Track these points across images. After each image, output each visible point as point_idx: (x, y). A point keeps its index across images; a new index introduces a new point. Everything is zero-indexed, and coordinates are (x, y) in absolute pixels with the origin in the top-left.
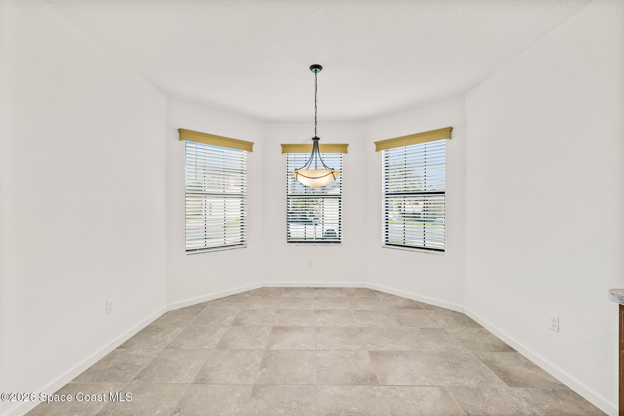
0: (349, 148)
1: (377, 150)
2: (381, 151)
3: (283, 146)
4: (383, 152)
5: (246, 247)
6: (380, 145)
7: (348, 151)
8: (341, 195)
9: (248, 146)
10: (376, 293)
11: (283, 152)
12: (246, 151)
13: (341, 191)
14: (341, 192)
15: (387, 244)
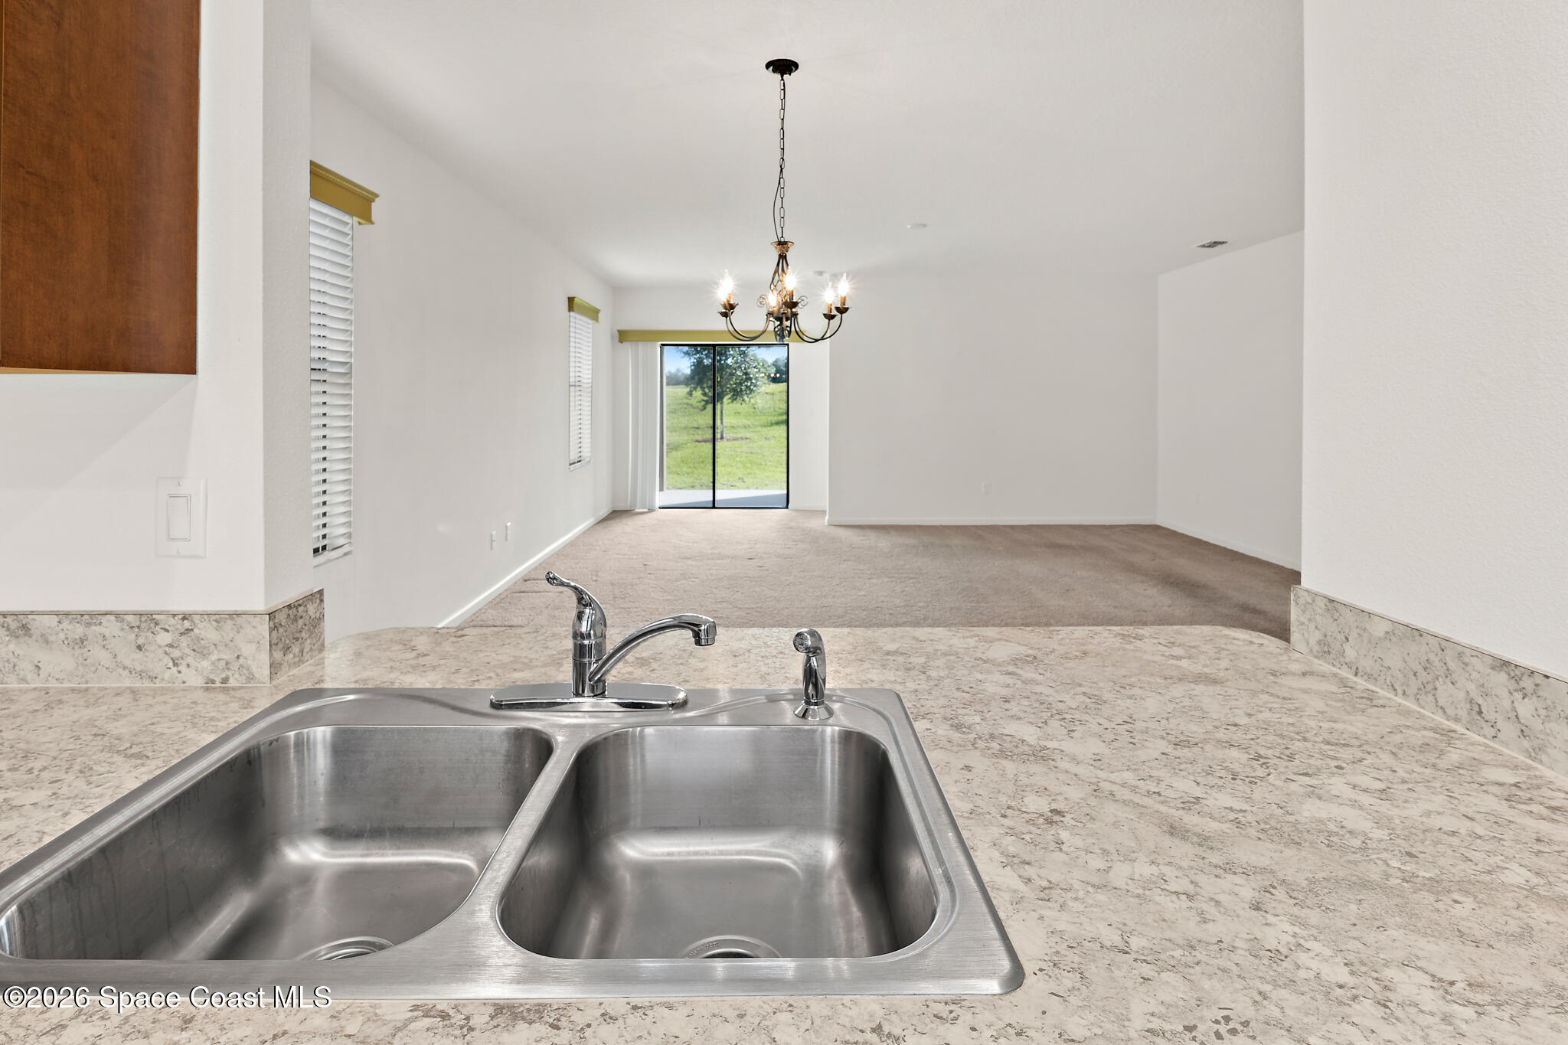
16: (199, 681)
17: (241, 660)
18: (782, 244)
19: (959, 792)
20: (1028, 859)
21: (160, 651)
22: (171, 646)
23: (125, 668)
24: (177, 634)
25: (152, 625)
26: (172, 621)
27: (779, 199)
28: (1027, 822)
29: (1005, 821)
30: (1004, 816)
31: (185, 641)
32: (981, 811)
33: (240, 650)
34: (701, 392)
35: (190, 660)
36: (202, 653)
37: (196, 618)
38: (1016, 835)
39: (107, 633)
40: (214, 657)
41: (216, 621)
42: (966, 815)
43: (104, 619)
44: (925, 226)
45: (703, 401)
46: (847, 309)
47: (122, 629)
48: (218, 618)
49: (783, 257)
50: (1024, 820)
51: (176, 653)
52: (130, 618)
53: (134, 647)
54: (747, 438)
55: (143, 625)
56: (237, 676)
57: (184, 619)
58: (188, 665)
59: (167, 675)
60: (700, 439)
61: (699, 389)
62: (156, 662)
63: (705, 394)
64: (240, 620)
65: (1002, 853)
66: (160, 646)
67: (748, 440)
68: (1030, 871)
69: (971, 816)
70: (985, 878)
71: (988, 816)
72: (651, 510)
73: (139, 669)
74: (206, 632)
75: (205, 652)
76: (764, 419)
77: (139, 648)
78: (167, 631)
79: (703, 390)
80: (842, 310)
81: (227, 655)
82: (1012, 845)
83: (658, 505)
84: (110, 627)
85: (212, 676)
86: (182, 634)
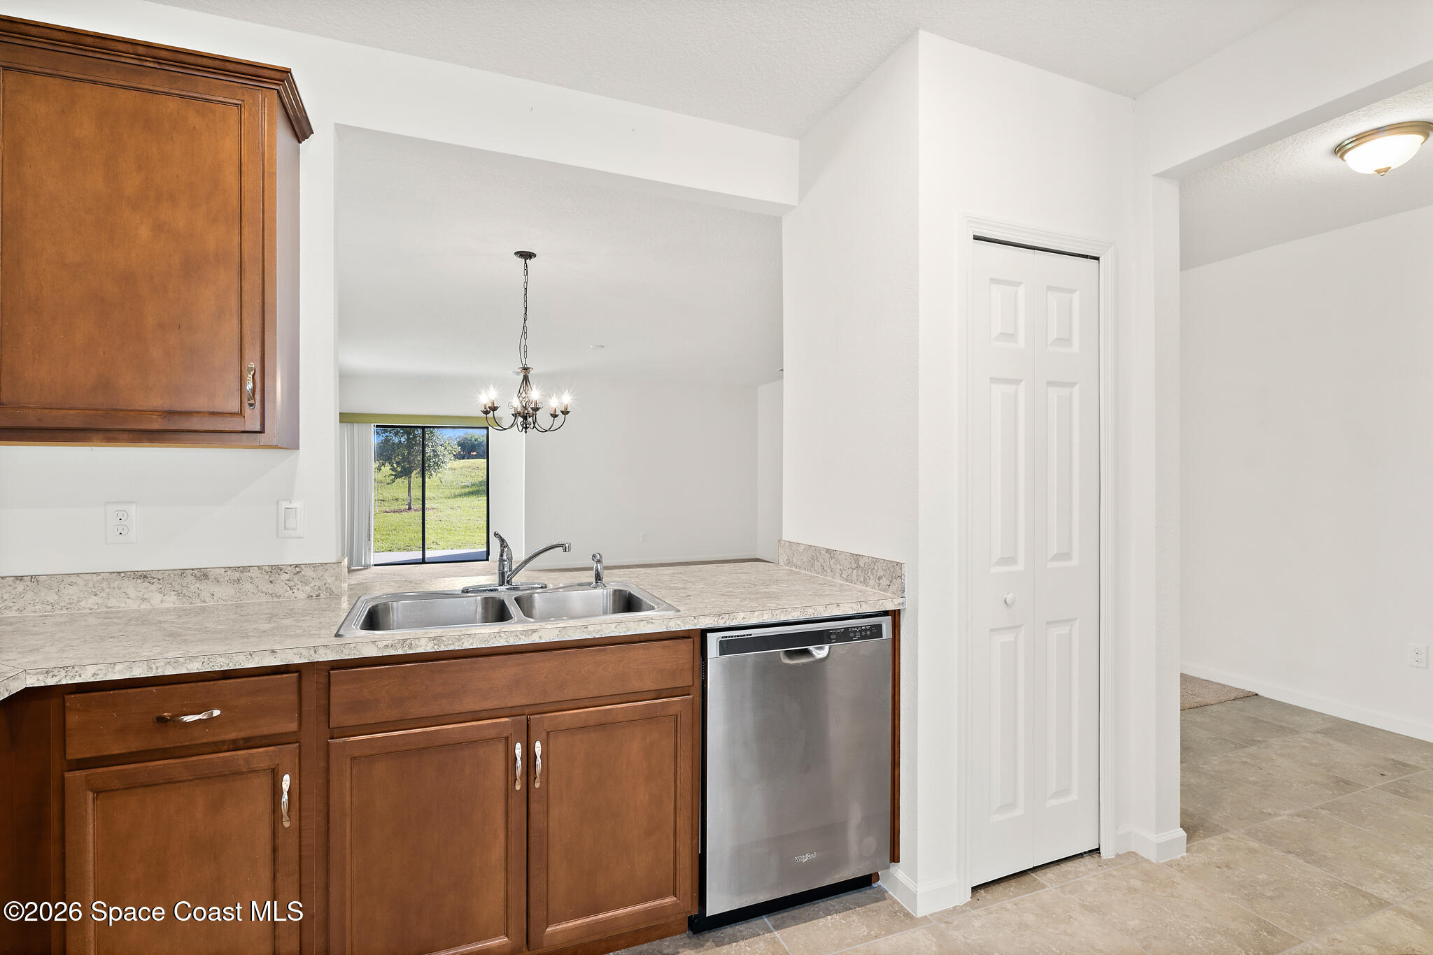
16: (305, 596)
17: (327, 585)
18: (526, 369)
21: (283, 583)
22: (289, 580)
23: (263, 592)
24: (292, 574)
25: (279, 571)
26: (289, 568)
27: (523, 340)
31: (296, 577)
33: (326, 580)
34: (389, 467)
35: (299, 587)
36: (305, 583)
37: (303, 566)
39: (253, 575)
40: (312, 585)
41: (313, 567)
43: (251, 569)
44: (603, 347)
45: (393, 475)
46: (568, 412)
47: (262, 573)
48: (315, 566)
49: (526, 379)
51: (292, 584)
52: (265, 568)
53: (268, 582)
54: (433, 509)
55: (273, 571)
56: (324, 593)
57: (296, 567)
58: (298, 589)
59: (287, 594)
60: (388, 510)
61: (387, 464)
62: (280, 588)
63: (393, 469)
64: (326, 567)
66: (283, 581)
67: (435, 510)
72: (367, 567)
73: (270, 592)
74: (308, 572)
75: (308, 582)
76: (448, 492)
77: (271, 582)
78: (287, 573)
79: (392, 466)
80: (565, 413)
81: (318, 583)
83: (372, 563)
84: (255, 573)
85: (311, 594)
86: (295, 574)
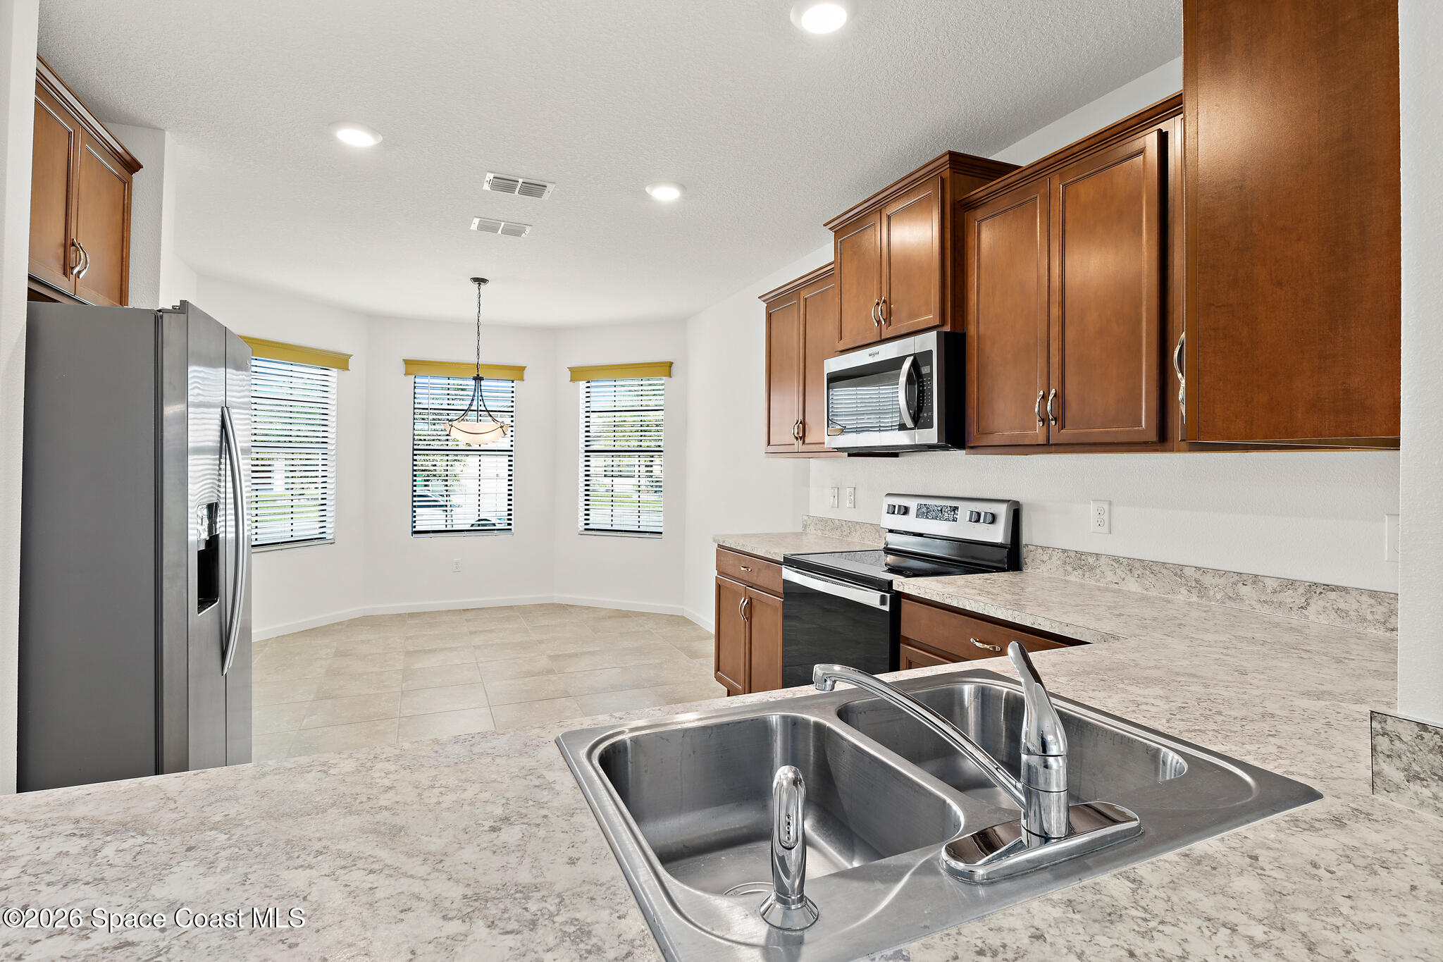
0: (526, 374)
1: (573, 379)
2: (577, 382)
3: (407, 362)
4: (583, 384)
5: (331, 543)
6: (578, 374)
7: (525, 377)
8: (512, 451)
9: (340, 362)
10: (568, 607)
11: (406, 374)
12: (336, 370)
13: (512, 443)
14: (512, 446)
15: (586, 529)
19: (582, 832)
20: (537, 789)
28: (526, 816)
29: (545, 812)
30: (545, 816)
32: (564, 817)
38: (539, 803)
42: (578, 811)
50: (529, 816)
65: (553, 789)
68: (536, 782)
69: (574, 811)
70: (569, 773)
71: (559, 814)
82: (545, 796)
